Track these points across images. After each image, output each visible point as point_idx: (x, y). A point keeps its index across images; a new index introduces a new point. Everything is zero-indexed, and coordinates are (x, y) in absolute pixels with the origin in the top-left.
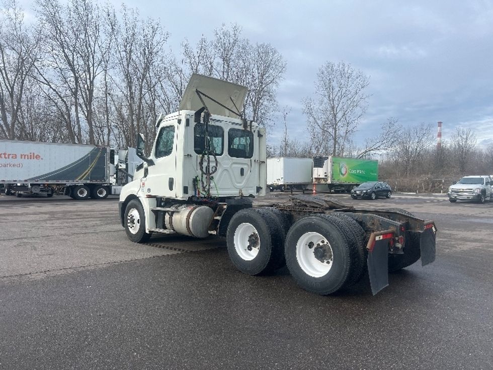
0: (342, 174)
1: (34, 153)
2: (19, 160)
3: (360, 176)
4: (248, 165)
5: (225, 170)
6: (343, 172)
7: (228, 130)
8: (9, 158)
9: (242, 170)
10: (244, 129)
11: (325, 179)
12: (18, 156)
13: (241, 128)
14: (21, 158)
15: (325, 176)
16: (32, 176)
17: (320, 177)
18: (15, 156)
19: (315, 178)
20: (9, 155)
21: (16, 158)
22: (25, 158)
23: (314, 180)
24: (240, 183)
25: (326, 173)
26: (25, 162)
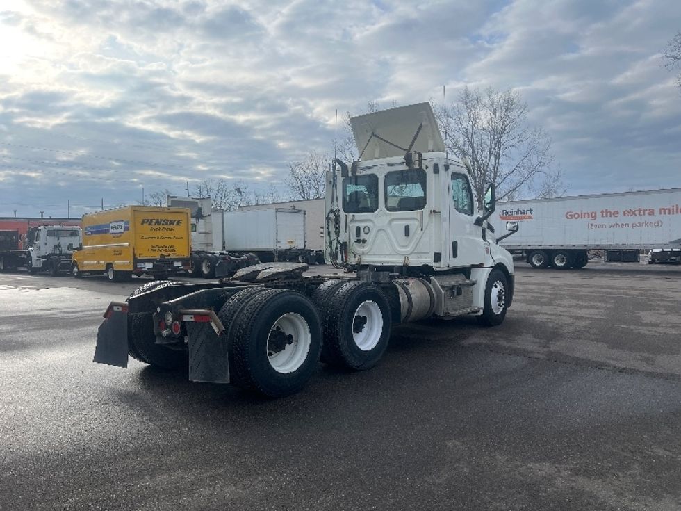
1: (677, 206)
2: (657, 217)
4: (417, 219)
5: (381, 230)
7: (384, 175)
8: (644, 214)
9: (407, 229)
10: (407, 168)
12: (657, 212)
13: (404, 167)
14: (661, 213)
16: (676, 239)
18: (652, 212)
20: (645, 211)
21: (653, 214)
22: (665, 213)
24: (403, 247)
26: (665, 218)
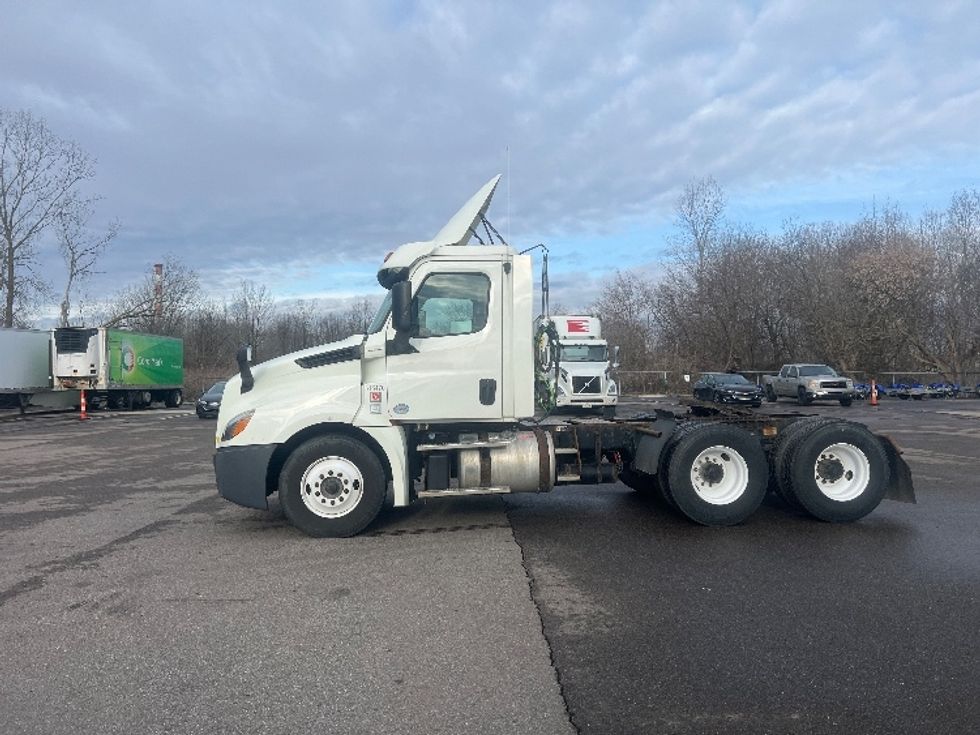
0: (126, 368)
3: (155, 371)
6: (128, 362)
11: (92, 379)
15: (93, 372)
17: (78, 375)
19: (59, 378)
23: (56, 382)
25: (92, 366)
